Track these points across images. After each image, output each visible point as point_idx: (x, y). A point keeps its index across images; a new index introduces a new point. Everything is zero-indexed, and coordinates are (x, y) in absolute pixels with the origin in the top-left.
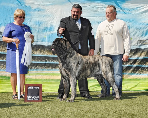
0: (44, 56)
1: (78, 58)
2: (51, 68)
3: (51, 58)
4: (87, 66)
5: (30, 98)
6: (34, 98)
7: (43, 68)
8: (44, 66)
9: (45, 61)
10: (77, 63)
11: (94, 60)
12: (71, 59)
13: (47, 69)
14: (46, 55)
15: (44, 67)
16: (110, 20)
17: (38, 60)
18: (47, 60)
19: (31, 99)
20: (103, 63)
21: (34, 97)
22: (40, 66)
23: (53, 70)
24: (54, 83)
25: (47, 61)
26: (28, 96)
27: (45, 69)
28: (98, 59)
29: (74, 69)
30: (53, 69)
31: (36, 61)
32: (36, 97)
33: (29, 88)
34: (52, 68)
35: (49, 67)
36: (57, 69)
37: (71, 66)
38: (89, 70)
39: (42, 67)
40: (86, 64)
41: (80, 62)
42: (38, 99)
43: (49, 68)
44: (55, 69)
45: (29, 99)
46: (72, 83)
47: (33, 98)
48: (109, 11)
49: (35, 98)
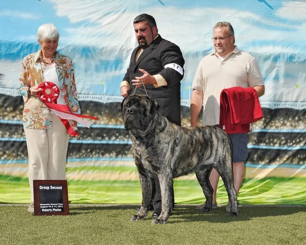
0: (99, 126)
1: (175, 132)
2: (115, 154)
3: (115, 131)
4: (191, 150)
5: (45, 208)
6: (54, 208)
7: (97, 155)
8: (98, 151)
9: (100, 138)
10: (172, 143)
11: (203, 135)
12: (162, 135)
13: (105, 156)
14: (104, 124)
15: (98, 153)
16: (223, 52)
17: (85, 136)
18: (105, 135)
19: (48, 210)
20: (220, 141)
21: (53, 206)
22: (89, 150)
23: (120, 159)
24: (121, 188)
25: (107, 138)
26: (41, 205)
27: (101, 156)
28: (211, 135)
29: (167, 156)
30: (120, 156)
31: (81, 138)
32: (57, 206)
33: (41, 188)
34: (117, 155)
35: (110, 152)
36: (129, 156)
37: (162, 149)
38: (195, 157)
39: (94, 153)
40: (190, 146)
41: (177, 141)
42: (61, 210)
43: (109, 154)
44: (124, 156)
45: (43, 210)
46: (164, 185)
47: (52, 208)
48: (221, 35)
49: (56, 208)
